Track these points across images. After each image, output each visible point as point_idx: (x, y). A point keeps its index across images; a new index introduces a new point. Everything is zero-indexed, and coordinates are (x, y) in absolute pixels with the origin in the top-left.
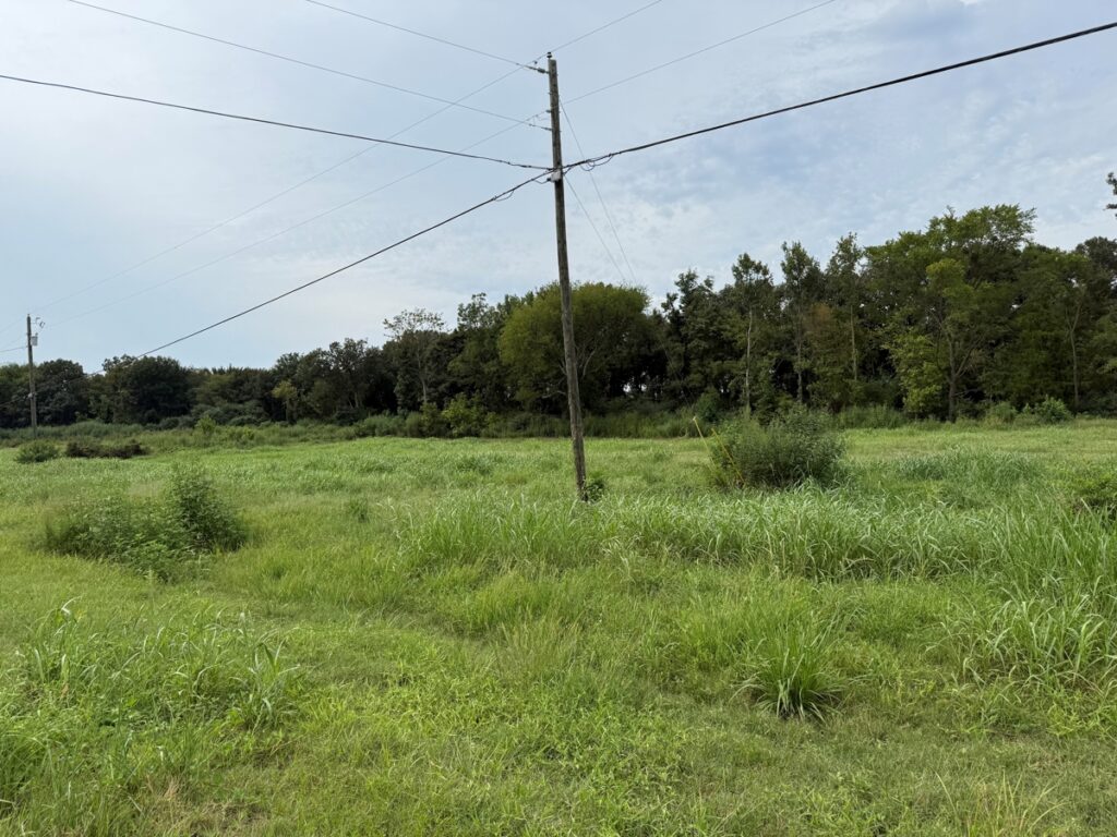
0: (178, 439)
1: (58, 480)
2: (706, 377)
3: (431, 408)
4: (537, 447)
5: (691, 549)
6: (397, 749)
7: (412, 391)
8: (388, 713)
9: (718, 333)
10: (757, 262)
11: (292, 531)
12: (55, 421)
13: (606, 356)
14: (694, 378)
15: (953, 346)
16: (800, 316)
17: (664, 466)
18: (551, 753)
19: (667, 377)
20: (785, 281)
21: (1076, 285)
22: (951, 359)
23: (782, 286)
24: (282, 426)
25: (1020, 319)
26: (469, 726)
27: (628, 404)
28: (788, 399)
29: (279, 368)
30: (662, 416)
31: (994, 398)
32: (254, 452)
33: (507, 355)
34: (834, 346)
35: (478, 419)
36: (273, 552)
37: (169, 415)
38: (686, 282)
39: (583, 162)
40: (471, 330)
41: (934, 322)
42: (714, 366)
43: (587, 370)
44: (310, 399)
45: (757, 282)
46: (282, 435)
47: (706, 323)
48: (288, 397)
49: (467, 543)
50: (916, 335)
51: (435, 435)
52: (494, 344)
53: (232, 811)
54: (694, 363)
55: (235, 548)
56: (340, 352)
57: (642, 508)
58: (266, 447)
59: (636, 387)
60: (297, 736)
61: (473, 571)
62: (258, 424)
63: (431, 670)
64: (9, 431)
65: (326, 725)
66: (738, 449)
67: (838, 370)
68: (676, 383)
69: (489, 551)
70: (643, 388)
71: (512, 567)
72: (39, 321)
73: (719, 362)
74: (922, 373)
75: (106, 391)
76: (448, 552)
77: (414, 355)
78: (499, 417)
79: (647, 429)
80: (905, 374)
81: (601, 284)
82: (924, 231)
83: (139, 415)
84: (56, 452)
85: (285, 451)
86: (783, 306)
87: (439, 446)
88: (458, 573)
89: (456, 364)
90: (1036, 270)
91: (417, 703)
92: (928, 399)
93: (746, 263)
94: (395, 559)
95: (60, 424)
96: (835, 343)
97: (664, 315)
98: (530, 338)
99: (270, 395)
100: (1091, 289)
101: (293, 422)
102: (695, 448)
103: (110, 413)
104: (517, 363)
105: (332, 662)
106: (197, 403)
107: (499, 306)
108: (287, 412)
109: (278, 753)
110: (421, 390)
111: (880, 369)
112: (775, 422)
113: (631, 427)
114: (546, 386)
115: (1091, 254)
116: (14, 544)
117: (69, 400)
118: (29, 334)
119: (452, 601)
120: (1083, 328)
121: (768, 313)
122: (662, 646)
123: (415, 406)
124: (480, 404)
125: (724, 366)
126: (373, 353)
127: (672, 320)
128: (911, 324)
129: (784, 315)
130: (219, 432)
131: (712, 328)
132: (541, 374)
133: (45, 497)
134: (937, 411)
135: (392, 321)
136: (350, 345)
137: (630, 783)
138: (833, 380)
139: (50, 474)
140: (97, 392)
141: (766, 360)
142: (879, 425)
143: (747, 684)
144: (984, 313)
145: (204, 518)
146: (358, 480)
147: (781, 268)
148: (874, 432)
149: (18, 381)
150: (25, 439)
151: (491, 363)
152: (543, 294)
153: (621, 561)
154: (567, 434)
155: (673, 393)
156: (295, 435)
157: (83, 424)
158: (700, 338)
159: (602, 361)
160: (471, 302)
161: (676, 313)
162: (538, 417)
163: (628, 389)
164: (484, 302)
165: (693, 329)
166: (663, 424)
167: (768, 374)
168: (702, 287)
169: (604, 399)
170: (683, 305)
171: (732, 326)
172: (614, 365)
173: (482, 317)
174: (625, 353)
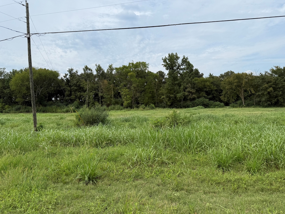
2: (76, 97)
4: (23, 116)
5: (66, 142)
9: (79, 85)
10: (89, 68)
13: (47, 90)
14: (73, 97)
15: (133, 92)
16: (100, 83)
17: (63, 121)
19: (65, 96)
20: (96, 74)
21: (156, 80)
22: (133, 95)
25: (146, 87)
27: (54, 103)
28: (97, 103)
30: (63, 107)
31: (141, 104)
33: (13, 88)
34: (108, 91)
35: (2, 107)
38: (70, 71)
39: (37, 34)
41: (129, 86)
42: (78, 94)
43: (40, 93)
45: (89, 73)
47: (76, 82)
50: (126, 89)
52: (8, 84)
54: (73, 93)
59: (56, 98)
66: (83, 116)
67: (109, 96)
68: (67, 98)
70: (58, 99)
73: (80, 93)
74: (127, 98)
78: (10, 107)
79: (59, 110)
80: (124, 98)
81: (45, 69)
82: (128, 65)
86: (96, 80)
90: (149, 77)
92: (128, 104)
93: (87, 68)
96: (109, 90)
97: (64, 79)
98: (21, 83)
100: (159, 81)
104: (16, 90)
107: (10, 72)
111: (118, 96)
112: (93, 109)
113: (54, 110)
114: (27, 97)
115: (159, 74)
120: (157, 89)
121: (92, 81)
122: (55, 171)
124: (3, 102)
127: (66, 81)
128: (125, 87)
129: (96, 82)
131: (78, 84)
132: (25, 94)
134: (130, 107)
138: (108, 99)
141: (92, 93)
142: (118, 110)
143: (78, 177)
144: (139, 85)
147: (95, 70)
148: (117, 111)
151: (7, 90)
152: (26, 70)
153: (45, 148)
155: (66, 101)
158: (74, 86)
159: (45, 91)
161: (67, 79)
162: (24, 107)
163: (53, 99)
164: (5, 71)
165: (73, 84)
166: (64, 109)
167: (92, 96)
168: (75, 73)
169: (46, 102)
170: (70, 77)
171: (83, 84)
172: (49, 92)
173: (4, 75)
174: (53, 89)
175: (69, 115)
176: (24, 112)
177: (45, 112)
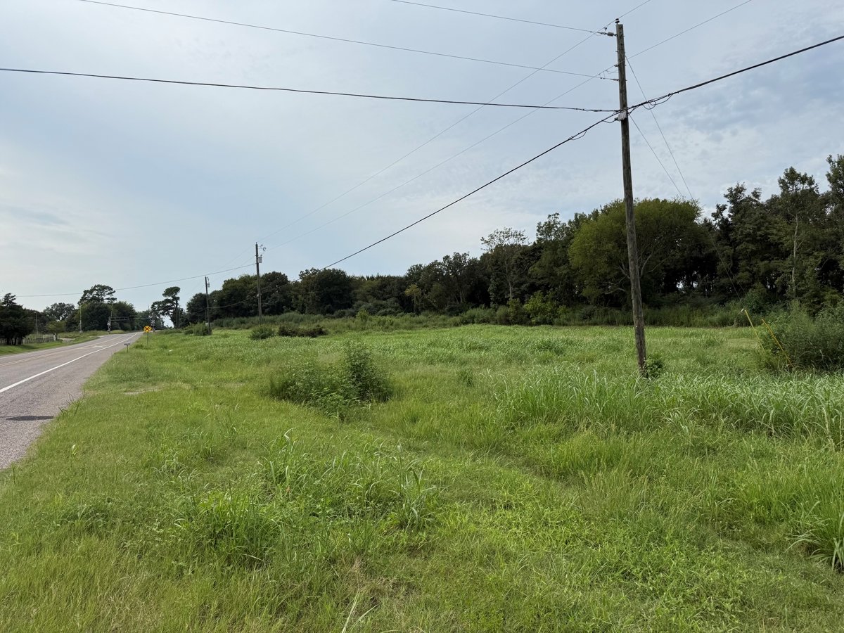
0: (346, 324)
1: (276, 351)
2: (753, 275)
3: (515, 303)
4: (601, 334)
5: (746, 422)
6: (508, 556)
7: (502, 290)
8: (498, 528)
9: (765, 236)
10: (802, 175)
11: (422, 390)
12: (272, 312)
13: (661, 259)
14: (743, 276)
17: (716, 351)
18: (627, 575)
19: (716, 276)
20: (830, 190)
23: (828, 194)
24: (411, 316)
26: (560, 545)
27: (681, 298)
28: (834, 293)
29: (409, 275)
30: (712, 308)
32: (394, 334)
33: (576, 260)
35: (552, 311)
36: (410, 404)
37: (340, 308)
38: (735, 195)
39: (646, 103)
40: (546, 242)
42: (762, 265)
43: (644, 271)
44: (430, 297)
45: (803, 191)
46: (411, 322)
47: (754, 229)
48: (415, 295)
49: (550, 405)
51: (518, 323)
52: (566, 252)
53: (396, 585)
54: (743, 263)
55: (385, 400)
56: (450, 263)
57: (700, 385)
58: (401, 330)
59: (688, 283)
60: (435, 537)
61: (555, 428)
62: (395, 315)
63: (527, 500)
64: (245, 319)
65: (454, 532)
66: (787, 337)
68: (724, 281)
69: (568, 414)
70: (695, 285)
71: (587, 427)
72: (263, 247)
73: (766, 262)
75: (301, 292)
76: (535, 412)
77: (503, 263)
78: (569, 310)
79: (699, 320)
81: (657, 199)
83: (321, 308)
84: (273, 332)
85: (414, 334)
86: (828, 211)
87: (522, 331)
88: (543, 429)
89: (535, 269)
91: (518, 523)
93: (792, 176)
94: (496, 415)
95: (274, 314)
97: (714, 223)
98: (595, 247)
99: (404, 294)
101: (418, 313)
102: (744, 335)
103: (303, 306)
104: (584, 267)
105: (455, 487)
106: (357, 300)
107: (570, 222)
108: (415, 306)
109: (422, 548)
110: (507, 289)
112: (824, 312)
113: (684, 318)
114: (608, 284)
116: (252, 391)
117: (280, 298)
118: (257, 255)
119: (539, 449)
121: (813, 218)
122: (721, 500)
123: (503, 302)
124: (553, 299)
125: (771, 266)
126: (473, 261)
127: (721, 227)
129: (829, 219)
130: (371, 320)
131: (759, 233)
132: (604, 276)
133: (268, 361)
135: (487, 239)
136: (457, 257)
137: (697, 608)
139: (270, 347)
140: (296, 293)
141: (811, 259)
143: (801, 538)
145: (365, 378)
146: (465, 356)
147: (826, 179)
149: (250, 286)
150: (255, 324)
151: (562, 267)
152: (607, 211)
153: (681, 429)
154: (629, 323)
155: (722, 289)
156: (420, 322)
157: (287, 314)
158: (748, 242)
159: (657, 263)
160: (547, 220)
161: (725, 221)
162: (601, 310)
163: (680, 286)
164: (558, 220)
165: (742, 234)
166: (713, 315)
167: (814, 271)
168: (750, 198)
169: (659, 294)
170: (731, 214)
171: (779, 231)
172: (669, 266)
173: (556, 231)
174: (678, 256)
175: (731, 332)
176: (602, 324)
177: (658, 323)
